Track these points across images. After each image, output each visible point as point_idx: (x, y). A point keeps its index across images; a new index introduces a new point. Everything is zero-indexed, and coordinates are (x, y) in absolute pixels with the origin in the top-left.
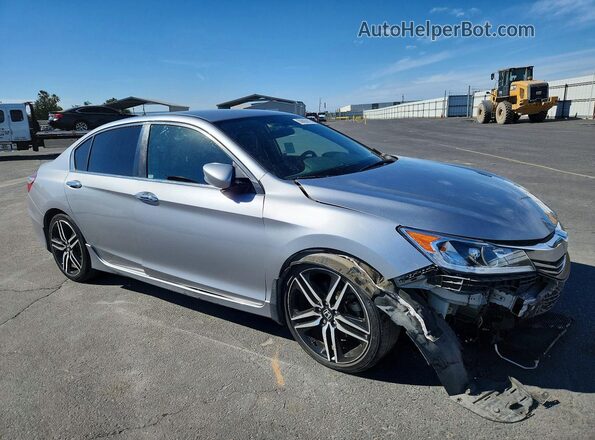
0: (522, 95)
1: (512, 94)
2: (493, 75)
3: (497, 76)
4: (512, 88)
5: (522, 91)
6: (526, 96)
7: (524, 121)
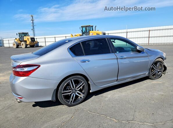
0: (28, 40)
1: (25, 40)
2: (17, 34)
3: (18, 34)
4: (24, 38)
5: (28, 39)
6: (30, 40)
7: (28, 47)
